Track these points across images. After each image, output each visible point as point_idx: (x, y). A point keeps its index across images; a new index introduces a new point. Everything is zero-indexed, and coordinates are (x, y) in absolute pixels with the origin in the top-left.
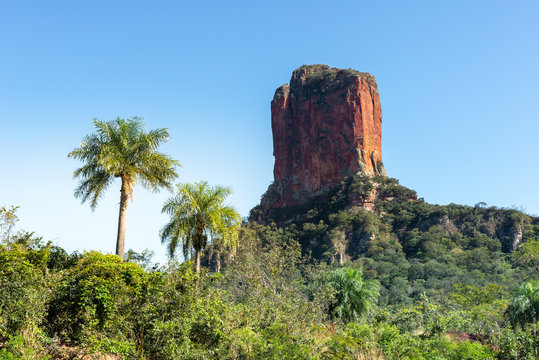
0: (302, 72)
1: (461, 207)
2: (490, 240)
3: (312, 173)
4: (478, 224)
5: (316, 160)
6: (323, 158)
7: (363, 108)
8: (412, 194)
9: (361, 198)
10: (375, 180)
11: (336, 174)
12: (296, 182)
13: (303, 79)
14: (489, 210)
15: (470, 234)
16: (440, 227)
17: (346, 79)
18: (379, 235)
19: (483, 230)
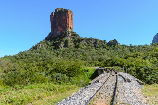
0: (57, 9)
1: (87, 38)
2: (92, 45)
3: (58, 30)
4: (90, 42)
5: (59, 28)
6: (60, 27)
7: (69, 17)
8: (78, 35)
9: (67, 36)
10: (71, 32)
11: (63, 31)
12: (55, 32)
13: (57, 10)
14: (92, 39)
15: (88, 43)
16: (82, 42)
17: (66, 11)
18: (71, 43)
19: (91, 43)
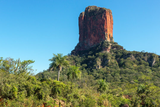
0: (89, 8)
1: (137, 52)
2: (145, 62)
3: (91, 40)
4: (142, 57)
5: (92, 36)
6: (94, 35)
7: (107, 20)
8: (122, 48)
9: (106, 48)
10: (110, 43)
11: (98, 40)
12: (86, 43)
13: (89, 10)
14: (145, 53)
15: (139, 60)
16: (130, 58)
17: (102, 11)
18: (111, 60)
19: (143, 59)
